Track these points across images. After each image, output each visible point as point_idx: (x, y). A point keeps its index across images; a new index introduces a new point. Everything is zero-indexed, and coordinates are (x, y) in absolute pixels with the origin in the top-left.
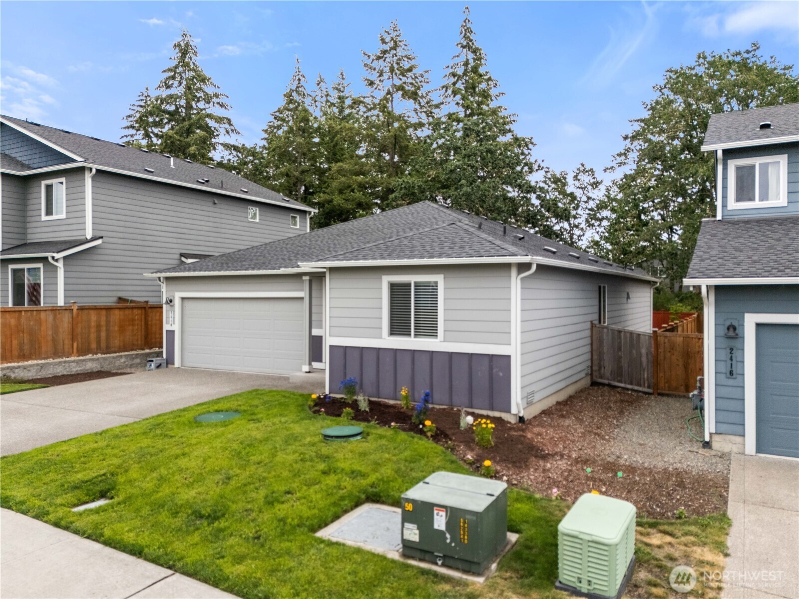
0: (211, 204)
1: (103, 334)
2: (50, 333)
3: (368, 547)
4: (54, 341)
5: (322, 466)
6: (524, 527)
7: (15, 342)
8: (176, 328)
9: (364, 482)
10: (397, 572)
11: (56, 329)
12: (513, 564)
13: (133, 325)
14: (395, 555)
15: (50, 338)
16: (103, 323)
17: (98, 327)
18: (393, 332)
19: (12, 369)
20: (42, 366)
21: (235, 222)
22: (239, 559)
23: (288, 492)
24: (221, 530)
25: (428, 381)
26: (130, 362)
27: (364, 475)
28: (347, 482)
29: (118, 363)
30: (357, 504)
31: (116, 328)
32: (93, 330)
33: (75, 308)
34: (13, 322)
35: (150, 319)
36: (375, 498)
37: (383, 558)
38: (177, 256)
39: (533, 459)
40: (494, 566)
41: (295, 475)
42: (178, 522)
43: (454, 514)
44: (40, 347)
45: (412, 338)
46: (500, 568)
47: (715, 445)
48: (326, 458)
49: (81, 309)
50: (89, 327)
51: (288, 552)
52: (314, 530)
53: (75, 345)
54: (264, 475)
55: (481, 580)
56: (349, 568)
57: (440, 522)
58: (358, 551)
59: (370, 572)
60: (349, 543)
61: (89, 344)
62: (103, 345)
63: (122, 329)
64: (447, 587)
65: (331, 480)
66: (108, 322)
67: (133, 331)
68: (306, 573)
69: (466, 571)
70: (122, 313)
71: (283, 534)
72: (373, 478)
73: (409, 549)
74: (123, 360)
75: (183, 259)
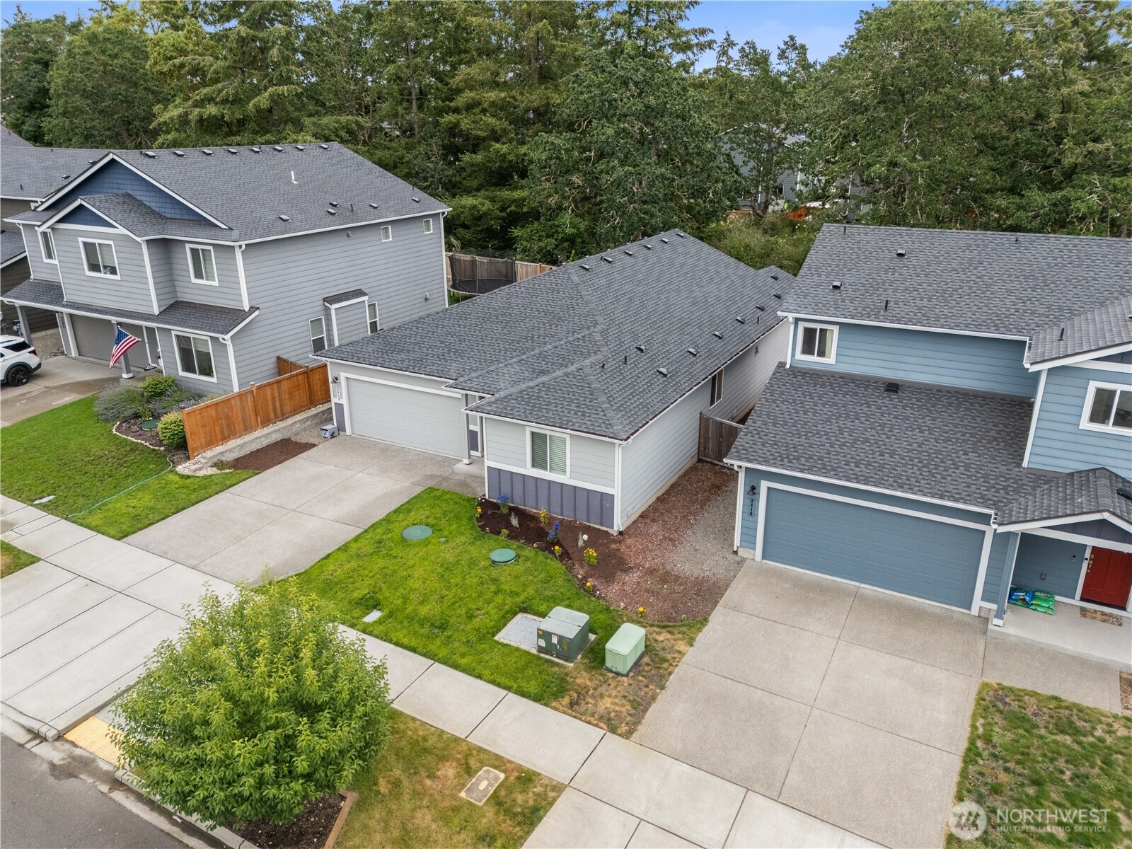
0: (345, 238)
1: (278, 404)
2: (240, 414)
3: (523, 647)
4: (244, 420)
5: (493, 588)
6: (599, 631)
7: (217, 429)
8: (344, 401)
9: (519, 599)
10: (535, 662)
11: (243, 408)
12: (589, 655)
13: (299, 389)
14: (534, 651)
15: (240, 419)
16: (276, 395)
17: (273, 399)
18: (534, 465)
19: (222, 453)
20: (242, 446)
21: (369, 249)
22: (463, 655)
23: (478, 609)
24: (449, 637)
25: (559, 501)
26: (304, 426)
27: (517, 594)
28: (509, 601)
29: (294, 429)
30: (515, 614)
31: (287, 396)
32: (270, 403)
33: (254, 389)
34: (213, 413)
35: (311, 380)
36: (524, 610)
37: (528, 653)
38: (321, 302)
39: (619, 573)
40: (580, 656)
41: (479, 596)
42: (424, 631)
43: (561, 638)
44: (235, 428)
45: (548, 472)
46: (583, 657)
47: (739, 553)
48: (495, 581)
49: (259, 388)
50: (267, 401)
51: (484, 651)
52: (494, 635)
53: (259, 419)
54: (462, 595)
55: (572, 665)
56: (513, 660)
57: (555, 640)
58: (517, 649)
59: (523, 662)
60: (512, 644)
61: (269, 414)
62: (279, 413)
63: (291, 397)
64: (557, 669)
65: (499, 599)
66: (280, 393)
67: (299, 394)
68: (494, 663)
69: (566, 660)
70: (289, 382)
71: (480, 640)
72: (522, 597)
73: (540, 649)
74: (297, 426)
75: (326, 304)
